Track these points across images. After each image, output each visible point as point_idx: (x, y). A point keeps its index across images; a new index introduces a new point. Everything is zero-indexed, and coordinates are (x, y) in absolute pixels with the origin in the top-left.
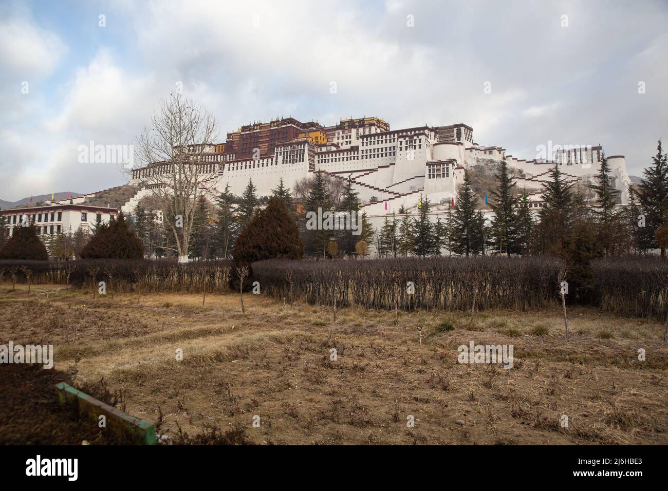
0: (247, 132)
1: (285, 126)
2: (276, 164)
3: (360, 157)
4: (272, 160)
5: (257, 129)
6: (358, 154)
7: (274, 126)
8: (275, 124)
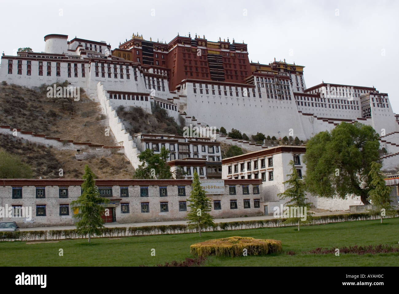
0: (187, 46)
1: (239, 52)
2: (260, 96)
3: (327, 106)
4: (254, 91)
5: (201, 45)
6: (325, 102)
7: (225, 48)
8: (227, 46)
